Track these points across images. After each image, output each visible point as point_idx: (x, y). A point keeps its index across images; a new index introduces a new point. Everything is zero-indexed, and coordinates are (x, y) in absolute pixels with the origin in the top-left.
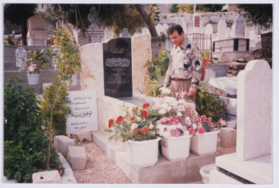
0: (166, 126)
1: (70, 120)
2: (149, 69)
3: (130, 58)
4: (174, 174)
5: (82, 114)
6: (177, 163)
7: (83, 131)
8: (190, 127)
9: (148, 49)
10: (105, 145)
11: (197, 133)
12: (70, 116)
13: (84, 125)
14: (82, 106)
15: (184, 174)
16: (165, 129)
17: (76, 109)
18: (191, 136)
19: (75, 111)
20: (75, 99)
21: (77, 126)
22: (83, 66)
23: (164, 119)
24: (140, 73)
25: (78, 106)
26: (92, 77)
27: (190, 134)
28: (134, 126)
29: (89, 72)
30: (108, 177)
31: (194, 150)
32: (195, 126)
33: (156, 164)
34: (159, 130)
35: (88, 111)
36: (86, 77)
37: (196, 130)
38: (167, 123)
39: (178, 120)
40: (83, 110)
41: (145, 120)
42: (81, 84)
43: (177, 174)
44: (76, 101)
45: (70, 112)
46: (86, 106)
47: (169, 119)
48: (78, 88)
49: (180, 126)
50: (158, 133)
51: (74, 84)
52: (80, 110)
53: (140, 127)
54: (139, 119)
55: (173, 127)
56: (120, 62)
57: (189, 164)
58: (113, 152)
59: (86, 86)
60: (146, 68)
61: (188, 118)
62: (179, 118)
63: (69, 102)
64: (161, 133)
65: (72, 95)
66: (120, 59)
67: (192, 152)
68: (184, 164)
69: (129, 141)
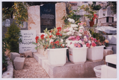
0: (71, 41)
1: (21, 46)
2: (64, 21)
3: (54, 15)
4: (76, 72)
5: (28, 42)
6: (79, 65)
7: (28, 52)
8: (87, 42)
9: (64, 10)
10: (38, 58)
11: (92, 47)
12: (21, 43)
13: (29, 49)
14: (28, 38)
15: (83, 72)
16: (71, 43)
17: (25, 40)
18: (87, 48)
19: (24, 41)
20: (24, 34)
21: (25, 49)
22: (29, 17)
23: (70, 37)
24: (60, 23)
25: (26, 38)
26: (34, 23)
27: (87, 47)
28: (51, 41)
29: (32, 20)
30: (36, 74)
31: (89, 58)
32: (90, 42)
33: (65, 65)
34: (67, 43)
35: (31, 41)
36: (31, 23)
37: (91, 45)
38: (72, 39)
39: (79, 38)
40: (29, 40)
41: (58, 37)
42: (28, 27)
43: (79, 72)
44: (25, 36)
45: (21, 41)
46: (30, 38)
47: (73, 37)
48: (26, 29)
49: (80, 41)
50: (66, 46)
51: (24, 27)
52: (27, 41)
53: (55, 41)
54: (54, 37)
55: (76, 41)
56: (49, 16)
57: (86, 66)
58: (41, 60)
59: (31, 28)
60: (63, 20)
61: (85, 37)
62: (80, 37)
63: (21, 36)
64: (68, 45)
65: (23, 32)
66: (49, 15)
67: (88, 60)
68: (83, 66)
69: (48, 49)
